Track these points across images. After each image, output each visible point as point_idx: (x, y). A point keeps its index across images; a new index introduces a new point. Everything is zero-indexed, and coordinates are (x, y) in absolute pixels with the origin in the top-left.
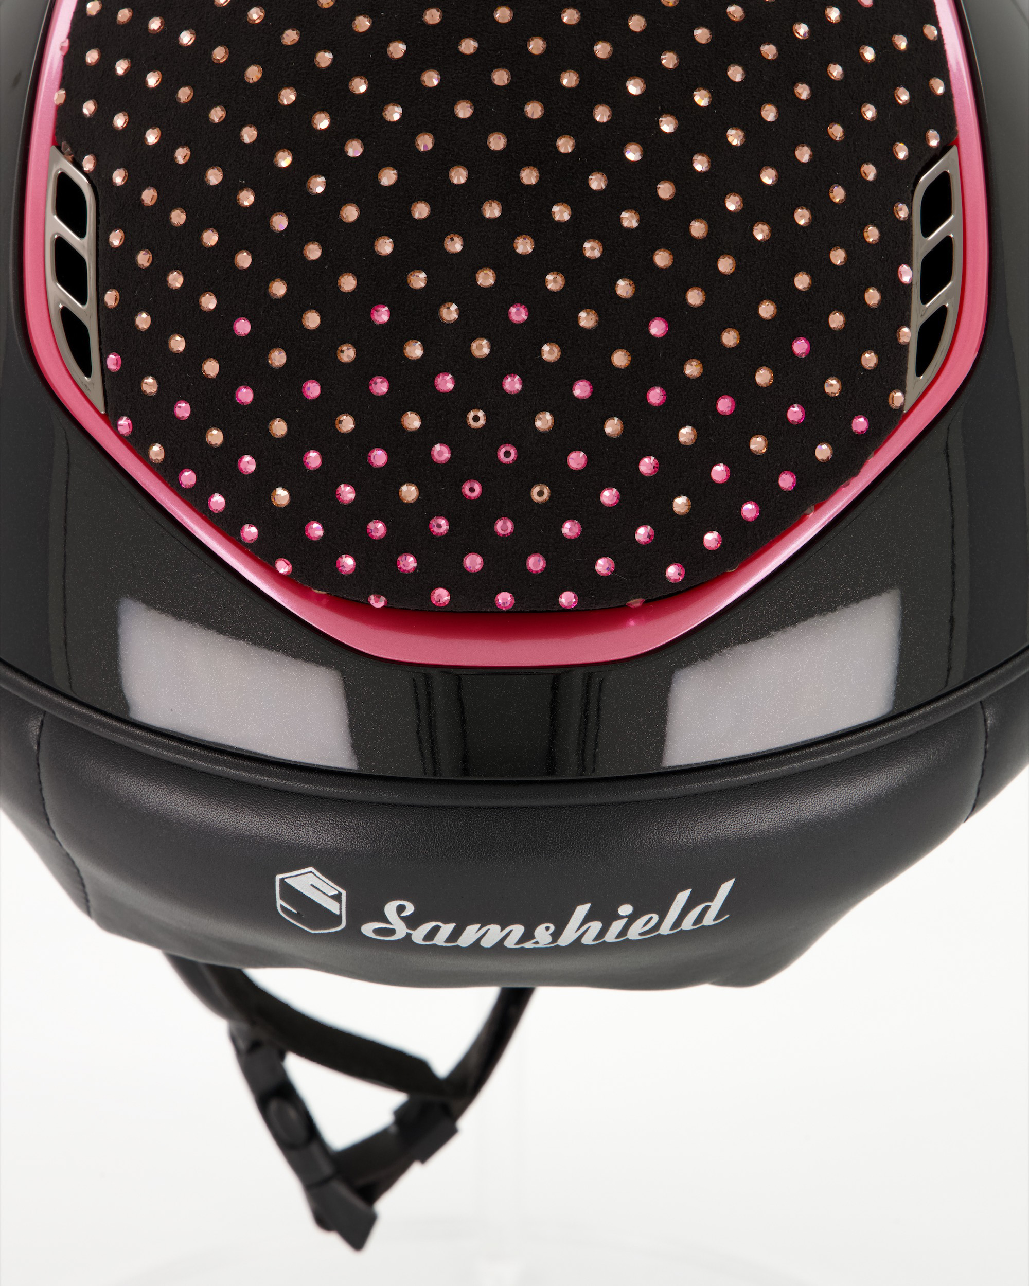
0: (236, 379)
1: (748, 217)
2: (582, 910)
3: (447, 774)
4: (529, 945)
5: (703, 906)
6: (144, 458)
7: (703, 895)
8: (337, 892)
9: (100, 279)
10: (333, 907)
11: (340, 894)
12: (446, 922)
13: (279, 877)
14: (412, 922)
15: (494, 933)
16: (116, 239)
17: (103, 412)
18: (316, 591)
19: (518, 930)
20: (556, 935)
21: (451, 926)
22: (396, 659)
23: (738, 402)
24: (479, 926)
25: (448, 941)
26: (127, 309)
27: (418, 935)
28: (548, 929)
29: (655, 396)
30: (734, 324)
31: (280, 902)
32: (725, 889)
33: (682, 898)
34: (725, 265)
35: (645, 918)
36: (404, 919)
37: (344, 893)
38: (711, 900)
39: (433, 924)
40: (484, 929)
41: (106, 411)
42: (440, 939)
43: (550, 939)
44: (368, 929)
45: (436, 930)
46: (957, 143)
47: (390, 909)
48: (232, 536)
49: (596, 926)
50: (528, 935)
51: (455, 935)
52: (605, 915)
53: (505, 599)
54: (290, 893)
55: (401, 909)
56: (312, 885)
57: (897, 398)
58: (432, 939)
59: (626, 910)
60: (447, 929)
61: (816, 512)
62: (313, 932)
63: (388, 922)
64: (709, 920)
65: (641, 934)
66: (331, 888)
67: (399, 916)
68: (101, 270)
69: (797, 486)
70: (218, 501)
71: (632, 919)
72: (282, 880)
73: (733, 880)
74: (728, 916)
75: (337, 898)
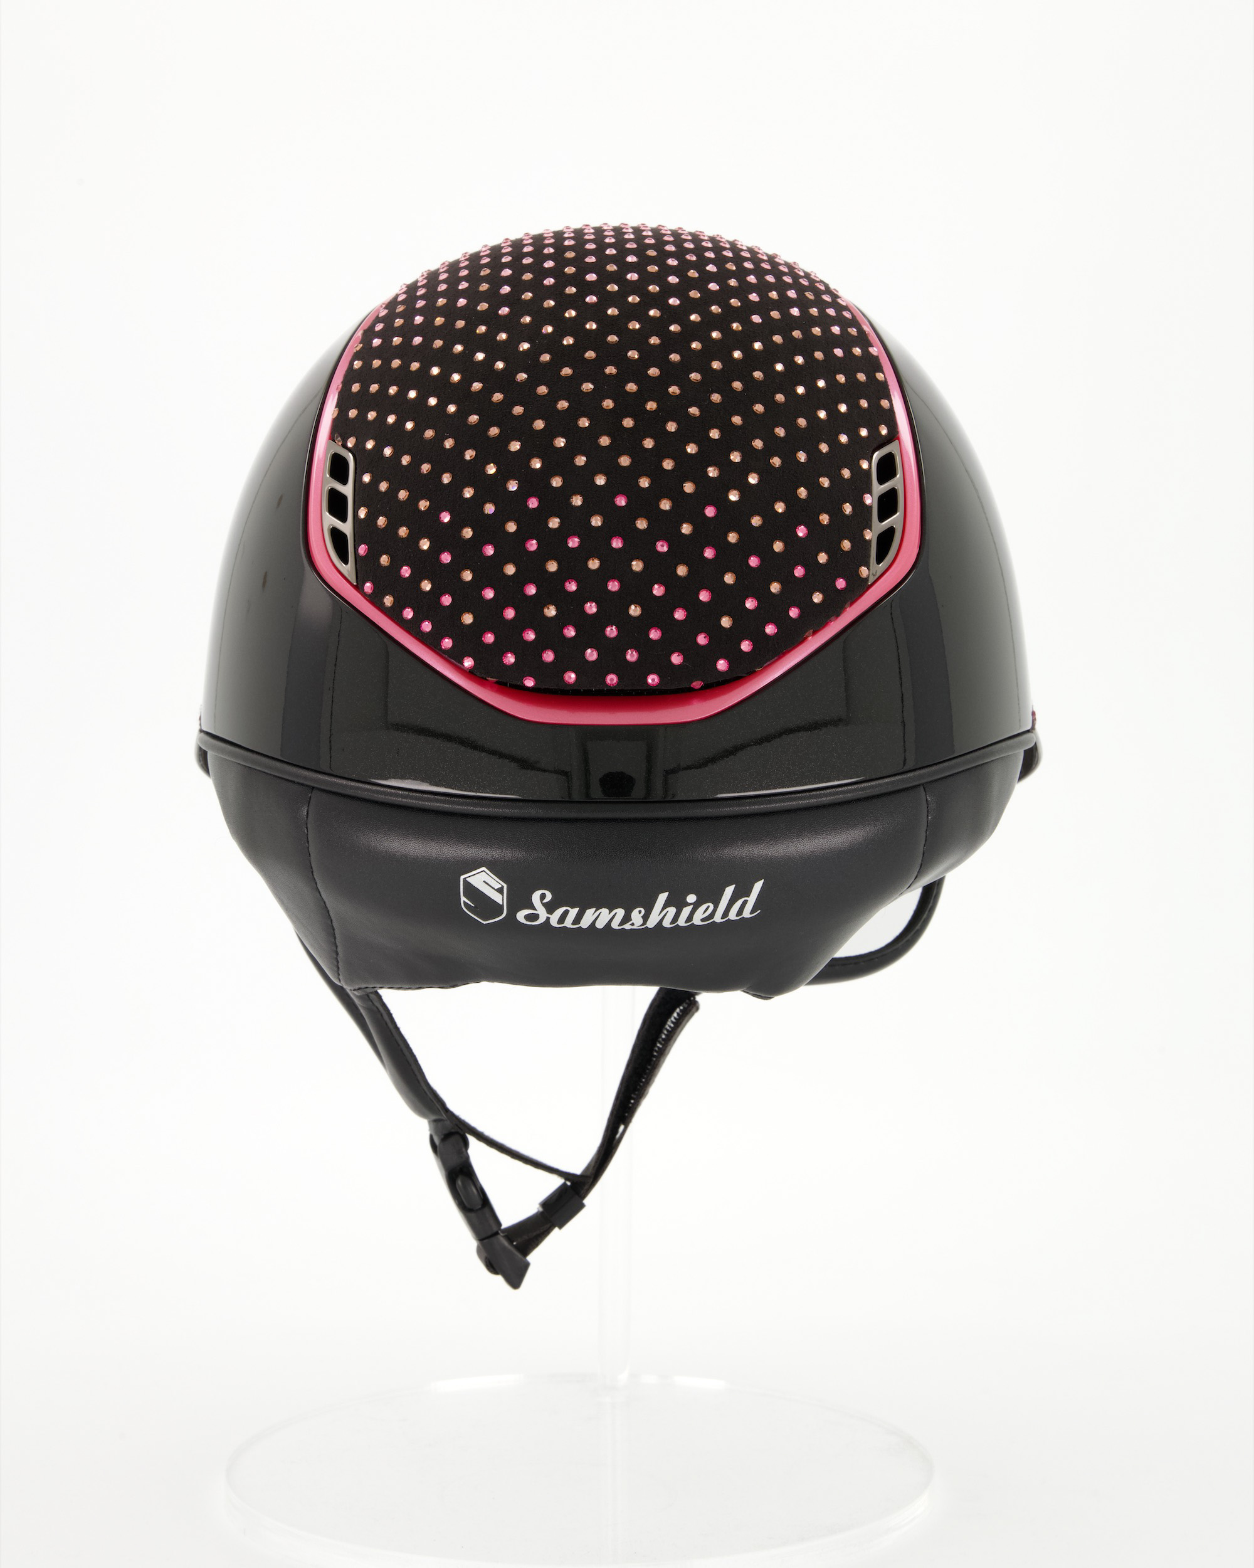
0: (440, 549)
1: (768, 452)
2: (663, 897)
3: (576, 797)
4: (627, 926)
5: (743, 900)
6: (381, 607)
7: (742, 892)
8: (500, 886)
9: (356, 503)
10: (498, 898)
11: (503, 887)
12: (572, 907)
13: (462, 877)
14: (550, 908)
15: (604, 915)
16: (367, 478)
17: (355, 584)
18: (490, 679)
19: (620, 913)
20: (646, 918)
21: (576, 910)
22: (541, 721)
23: (762, 560)
24: (595, 909)
25: (573, 923)
26: (372, 517)
27: (554, 920)
28: (640, 912)
29: (709, 553)
30: (759, 512)
31: (463, 899)
32: (758, 886)
33: (729, 891)
34: (753, 479)
35: (704, 907)
36: (544, 905)
37: (505, 886)
38: (748, 896)
39: (564, 909)
40: (598, 912)
41: (357, 582)
42: (568, 923)
43: (641, 921)
44: (521, 916)
45: (566, 913)
46: (898, 439)
47: (536, 897)
48: (435, 647)
49: (672, 911)
50: (627, 919)
51: (578, 919)
52: (676, 901)
53: (612, 679)
54: (471, 891)
55: (543, 896)
56: (484, 882)
57: (864, 571)
58: (563, 922)
59: (691, 898)
60: (573, 912)
61: (814, 637)
62: (485, 923)
63: (535, 909)
64: (747, 914)
65: (702, 920)
66: (497, 883)
67: (542, 903)
68: (356, 498)
69: (801, 616)
70: (427, 626)
71: (696, 906)
72: (465, 880)
73: (763, 880)
74: (759, 911)
75: (500, 891)
